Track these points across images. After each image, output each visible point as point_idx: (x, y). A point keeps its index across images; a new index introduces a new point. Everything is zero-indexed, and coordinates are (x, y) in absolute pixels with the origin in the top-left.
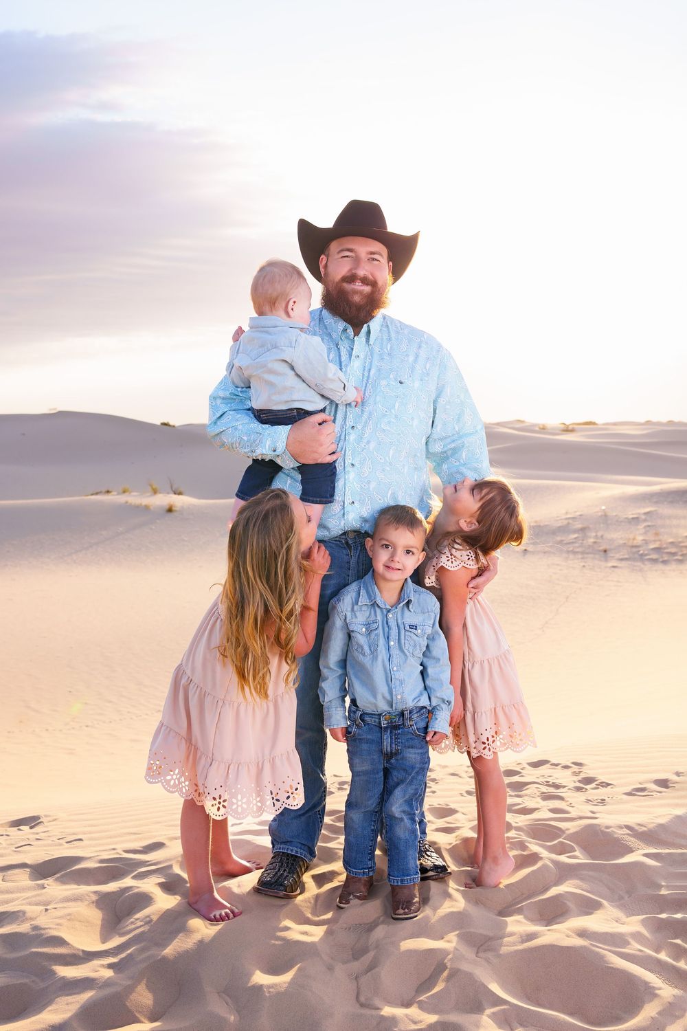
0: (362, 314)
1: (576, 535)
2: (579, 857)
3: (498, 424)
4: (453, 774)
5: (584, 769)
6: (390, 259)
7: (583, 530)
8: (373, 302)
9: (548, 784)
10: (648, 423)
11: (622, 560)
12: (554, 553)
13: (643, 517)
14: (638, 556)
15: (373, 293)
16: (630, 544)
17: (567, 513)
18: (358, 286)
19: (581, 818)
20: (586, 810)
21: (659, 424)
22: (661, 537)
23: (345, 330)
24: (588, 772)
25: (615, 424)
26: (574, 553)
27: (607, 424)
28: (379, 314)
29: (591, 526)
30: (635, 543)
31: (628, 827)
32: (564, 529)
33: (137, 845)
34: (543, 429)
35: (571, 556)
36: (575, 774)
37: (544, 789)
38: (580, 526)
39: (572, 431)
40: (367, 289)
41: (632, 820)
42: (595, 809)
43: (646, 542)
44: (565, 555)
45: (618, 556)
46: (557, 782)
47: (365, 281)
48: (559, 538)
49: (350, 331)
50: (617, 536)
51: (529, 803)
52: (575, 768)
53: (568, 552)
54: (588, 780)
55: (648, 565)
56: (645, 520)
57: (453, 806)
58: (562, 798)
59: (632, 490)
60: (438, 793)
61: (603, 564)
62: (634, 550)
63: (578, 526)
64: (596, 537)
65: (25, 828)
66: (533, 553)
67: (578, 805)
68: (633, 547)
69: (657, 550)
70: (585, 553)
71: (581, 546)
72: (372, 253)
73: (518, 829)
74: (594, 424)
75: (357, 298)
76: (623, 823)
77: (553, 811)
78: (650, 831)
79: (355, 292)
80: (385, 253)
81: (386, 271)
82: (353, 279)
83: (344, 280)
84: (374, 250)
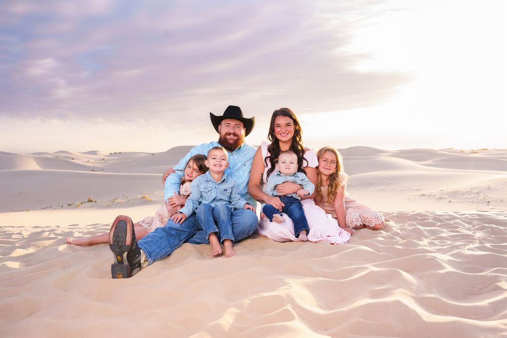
1: (474, 195)
6: (244, 127)
7: (478, 193)
12: (463, 202)
15: (238, 139)
17: (471, 186)
18: (232, 137)
26: (473, 203)
29: (482, 191)
32: (470, 193)
34: (462, 152)
39: (476, 153)
40: (235, 138)
47: (234, 135)
48: (466, 197)
50: (494, 196)
53: (470, 202)
63: (476, 191)
64: (484, 196)
66: (454, 202)
70: (478, 203)
71: (476, 200)
72: (237, 125)
74: (487, 150)
75: (231, 142)
79: (231, 139)
80: (242, 125)
81: (243, 132)
82: (229, 134)
83: (226, 134)
84: (237, 123)
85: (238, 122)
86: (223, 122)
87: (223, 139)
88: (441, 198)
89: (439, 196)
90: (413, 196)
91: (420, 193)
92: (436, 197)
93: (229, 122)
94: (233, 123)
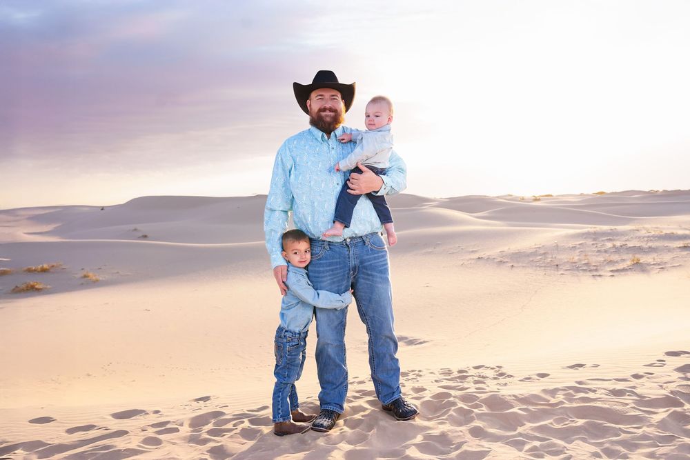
0: (332, 126)
1: (540, 257)
2: (485, 409)
3: (498, 197)
4: (432, 373)
5: (502, 369)
6: (343, 98)
7: (544, 254)
8: (336, 120)
9: (479, 376)
10: (581, 194)
11: (566, 270)
12: (528, 267)
13: (578, 246)
14: (575, 268)
15: (336, 115)
16: (571, 261)
17: (535, 245)
18: (328, 113)
19: (491, 392)
20: (495, 388)
21: (588, 195)
22: (588, 257)
23: (323, 136)
24: (503, 371)
25: (563, 196)
26: (540, 267)
27: (559, 196)
28: (340, 126)
29: (549, 252)
30: (574, 261)
31: (514, 396)
32: (534, 254)
33: (255, 408)
34: (523, 199)
35: (538, 268)
36: (496, 372)
37: (476, 379)
38: (543, 252)
39: (539, 200)
40: (332, 114)
41: (516, 393)
42: (500, 388)
43: (580, 260)
44: (534, 268)
45: (564, 268)
46: (484, 375)
47: (331, 110)
48: (531, 259)
49: (326, 136)
50: (564, 257)
51: (466, 385)
52: (497, 369)
53: (536, 266)
54: (502, 374)
55: (581, 273)
56: (579, 248)
57: (425, 387)
58: (484, 383)
59: (572, 231)
60: (420, 381)
61: (556, 273)
62: (574, 264)
63: (542, 251)
64: (552, 257)
65: (201, 402)
66: (517, 267)
67: (491, 386)
68: (572, 263)
69: (587, 264)
70: (546, 267)
71: (544, 262)
72: (333, 96)
73: (454, 397)
74: (551, 196)
75: (328, 119)
76: (511, 394)
77: (477, 389)
78: (526, 397)
79: (327, 116)
80: (339, 95)
81: (342, 105)
82: (324, 110)
83: (320, 110)
84: (333, 94)
85: (335, 92)
86: (314, 95)
87: (316, 118)
88: (501, 261)
89: (499, 259)
90: (468, 261)
91: (476, 256)
92: (496, 260)
93: (321, 93)
94: (327, 94)
